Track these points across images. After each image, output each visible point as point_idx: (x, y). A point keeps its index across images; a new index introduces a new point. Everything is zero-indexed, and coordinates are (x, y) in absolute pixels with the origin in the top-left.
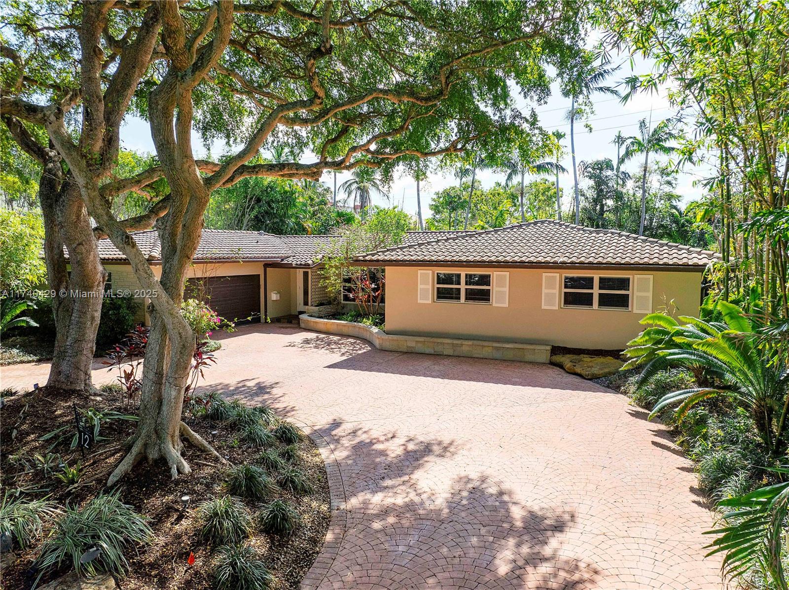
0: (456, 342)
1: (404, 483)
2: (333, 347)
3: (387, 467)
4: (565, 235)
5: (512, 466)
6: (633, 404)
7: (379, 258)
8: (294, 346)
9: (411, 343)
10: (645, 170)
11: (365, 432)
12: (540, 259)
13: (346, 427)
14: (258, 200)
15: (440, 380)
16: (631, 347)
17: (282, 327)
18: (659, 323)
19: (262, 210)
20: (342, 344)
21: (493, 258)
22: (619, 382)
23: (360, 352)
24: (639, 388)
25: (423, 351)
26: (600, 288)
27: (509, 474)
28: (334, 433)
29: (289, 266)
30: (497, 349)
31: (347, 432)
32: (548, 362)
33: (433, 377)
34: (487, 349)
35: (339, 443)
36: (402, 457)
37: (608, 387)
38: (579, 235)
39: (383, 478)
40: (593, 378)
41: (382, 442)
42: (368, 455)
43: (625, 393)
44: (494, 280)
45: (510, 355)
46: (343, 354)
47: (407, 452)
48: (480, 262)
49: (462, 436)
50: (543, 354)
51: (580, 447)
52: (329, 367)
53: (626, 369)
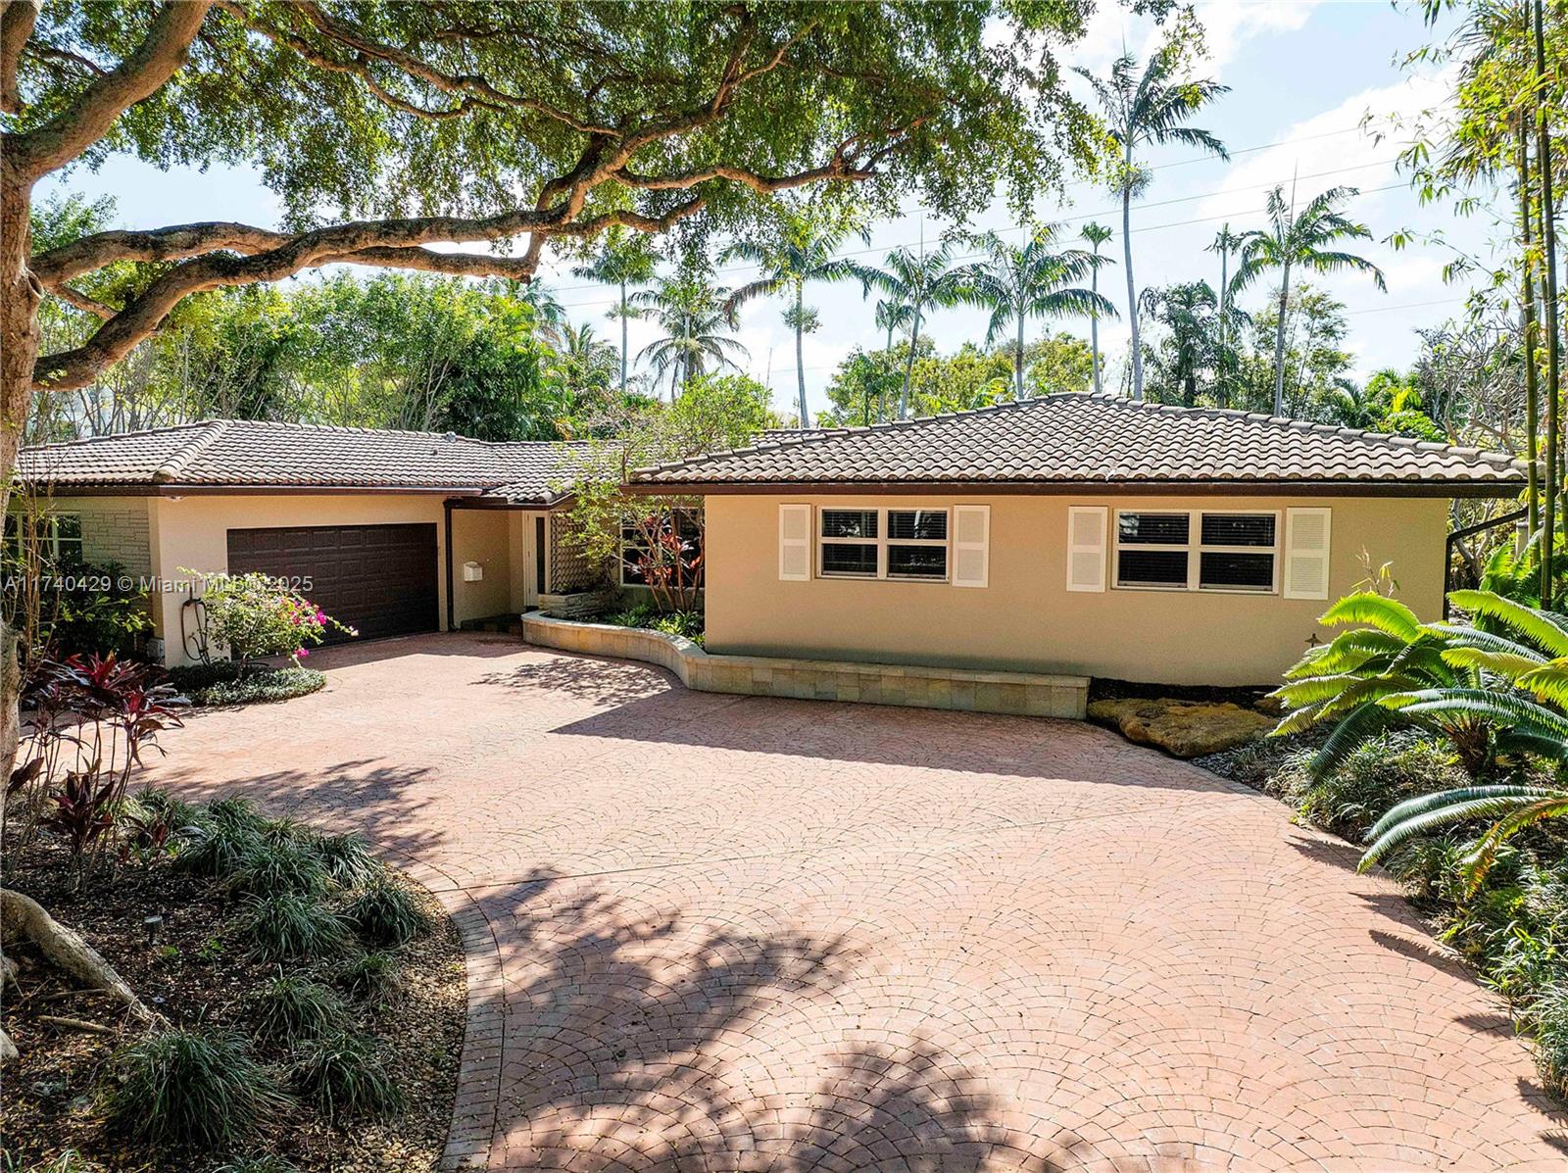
0: (864, 670)
1: (677, 1074)
2: (583, 683)
3: (640, 1018)
4: (1119, 422)
5: (993, 1011)
6: (1301, 821)
7: (689, 476)
8: (496, 682)
9: (761, 672)
10: (1283, 303)
11: (607, 909)
12: (1062, 471)
13: (562, 892)
14: (455, 372)
15: (822, 761)
16: (1292, 680)
17: (486, 642)
18: (1367, 620)
19: (464, 391)
20: (607, 677)
21: (952, 473)
22: (1259, 765)
23: (643, 696)
24: (1316, 783)
25: (789, 693)
26: (1204, 541)
27: (985, 1039)
28: (522, 908)
29: (500, 505)
30: (962, 685)
31: (556, 907)
32: (1081, 715)
33: (806, 754)
34: (937, 686)
35: (527, 939)
36: (689, 985)
37: (1232, 777)
38: (1152, 421)
39: (622, 1054)
40: (1193, 754)
41: (645, 938)
42: (599, 974)
43: (1278, 793)
44: (954, 526)
45: (992, 701)
46: (604, 700)
47: (705, 972)
48: (921, 480)
49: (861, 916)
50: (1070, 697)
51: (1179, 951)
52: (560, 731)
53: (1284, 732)
